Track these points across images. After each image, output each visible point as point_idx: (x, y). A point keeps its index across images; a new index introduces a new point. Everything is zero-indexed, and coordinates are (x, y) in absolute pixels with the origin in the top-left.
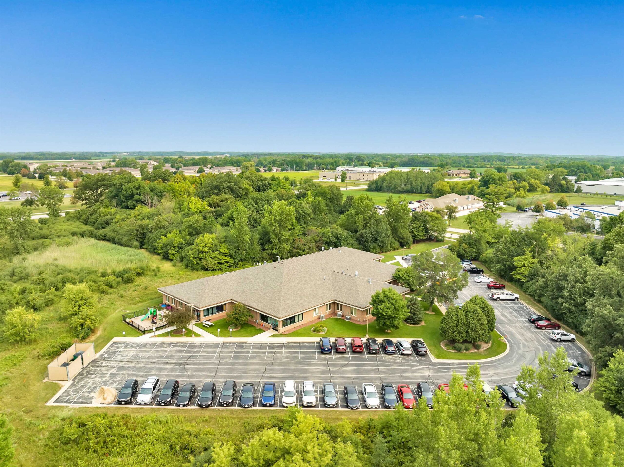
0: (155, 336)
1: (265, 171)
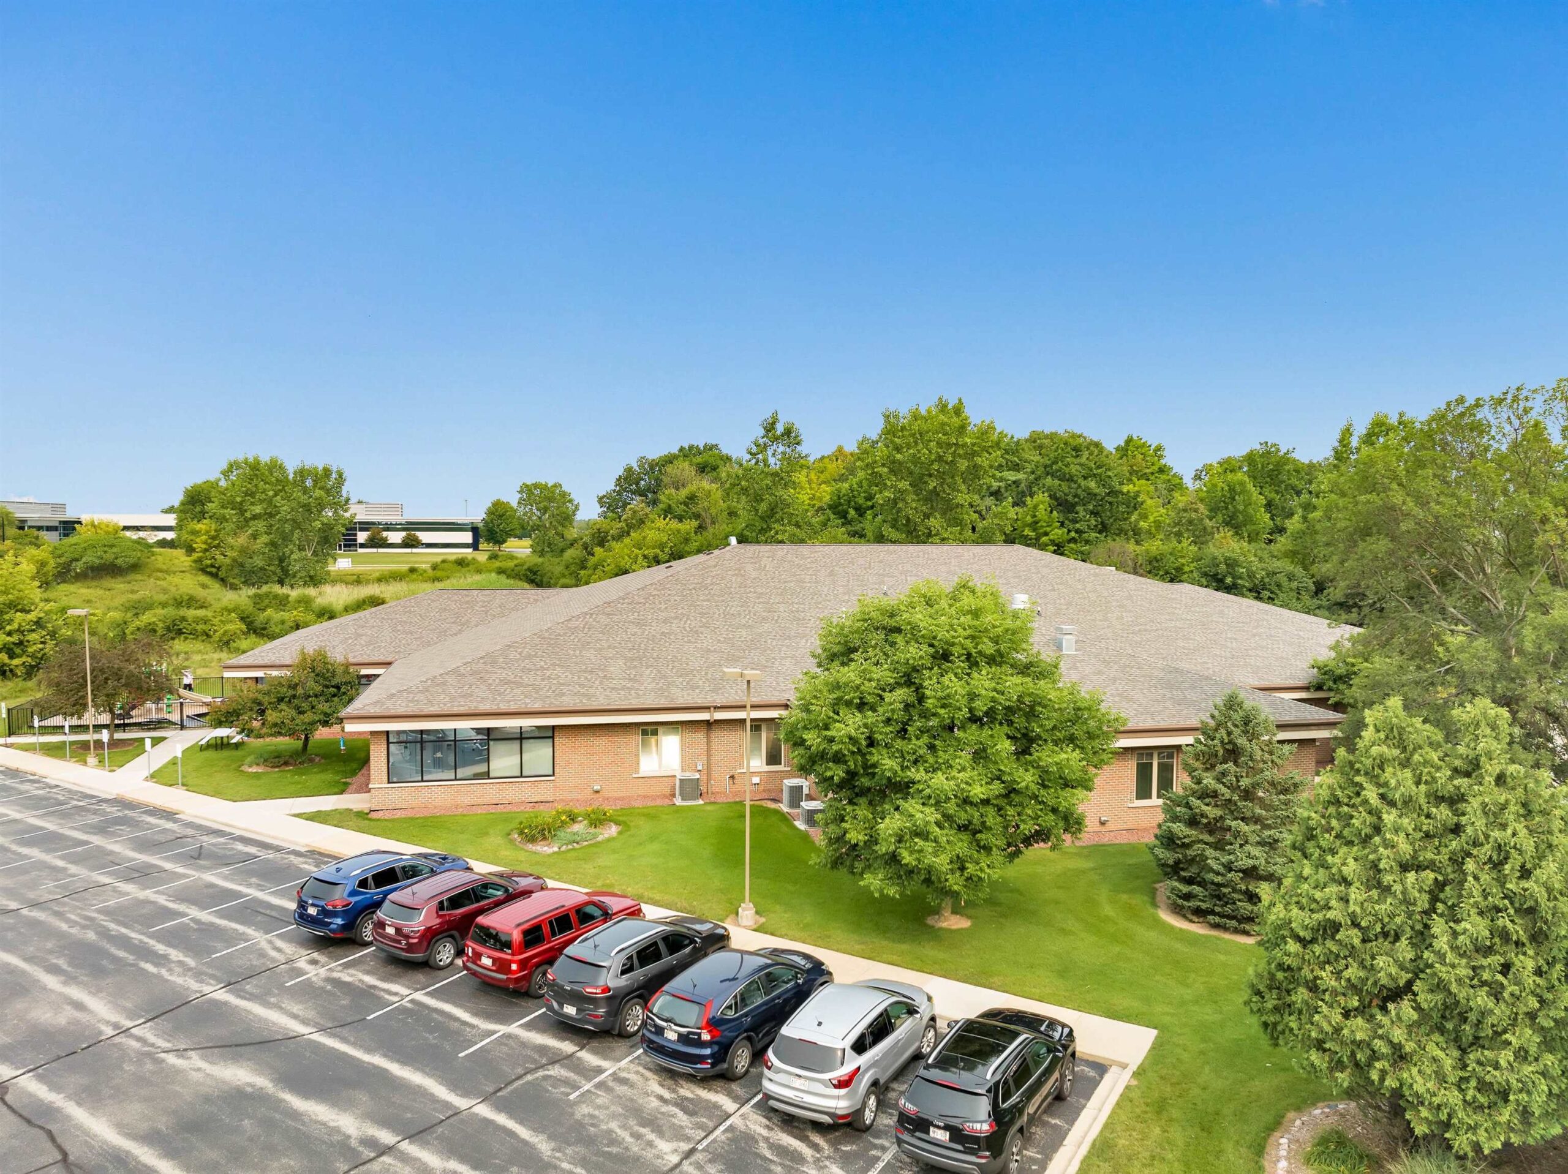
0: (11, 745)
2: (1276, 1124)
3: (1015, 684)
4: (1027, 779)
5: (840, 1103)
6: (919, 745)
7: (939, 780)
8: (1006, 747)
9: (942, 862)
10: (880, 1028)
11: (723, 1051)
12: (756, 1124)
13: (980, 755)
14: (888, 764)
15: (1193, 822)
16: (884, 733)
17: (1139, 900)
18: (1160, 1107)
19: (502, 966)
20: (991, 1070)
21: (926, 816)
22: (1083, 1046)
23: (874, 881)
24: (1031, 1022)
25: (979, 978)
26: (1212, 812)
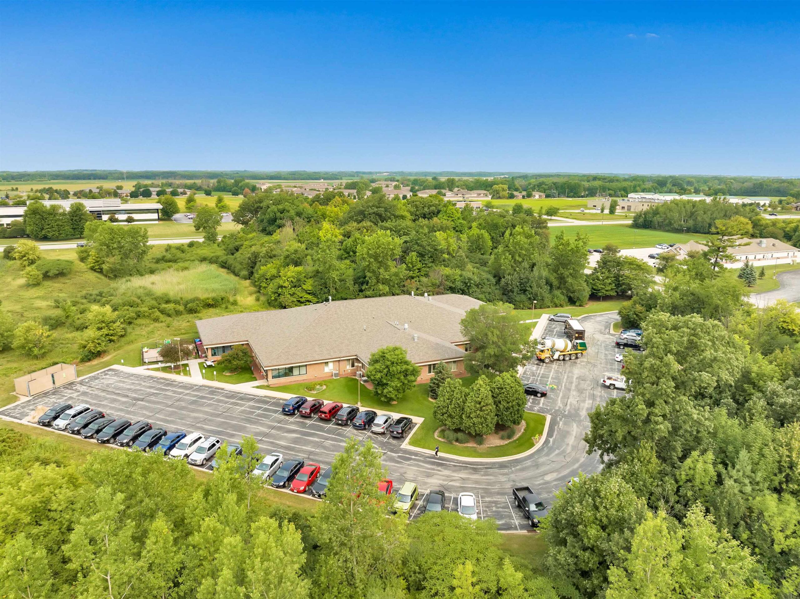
0: (148, 369)
1: (523, 197)
2: (437, 429)
3: (405, 367)
4: (406, 382)
5: (382, 431)
6: (389, 378)
7: (393, 384)
8: (402, 377)
9: (393, 396)
10: (386, 421)
11: (365, 425)
12: (371, 434)
13: (399, 379)
14: (385, 381)
15: (434, 383)
16: (384, 376)
17: (426, 396)
18: (423, 428)
19: (326, 416)
20: (401, 425)
21: (391, 389)
22: (413, 421)
23: (383, 399)
24: (406, 418)
25: (399, 412)
26: (437, 382)
